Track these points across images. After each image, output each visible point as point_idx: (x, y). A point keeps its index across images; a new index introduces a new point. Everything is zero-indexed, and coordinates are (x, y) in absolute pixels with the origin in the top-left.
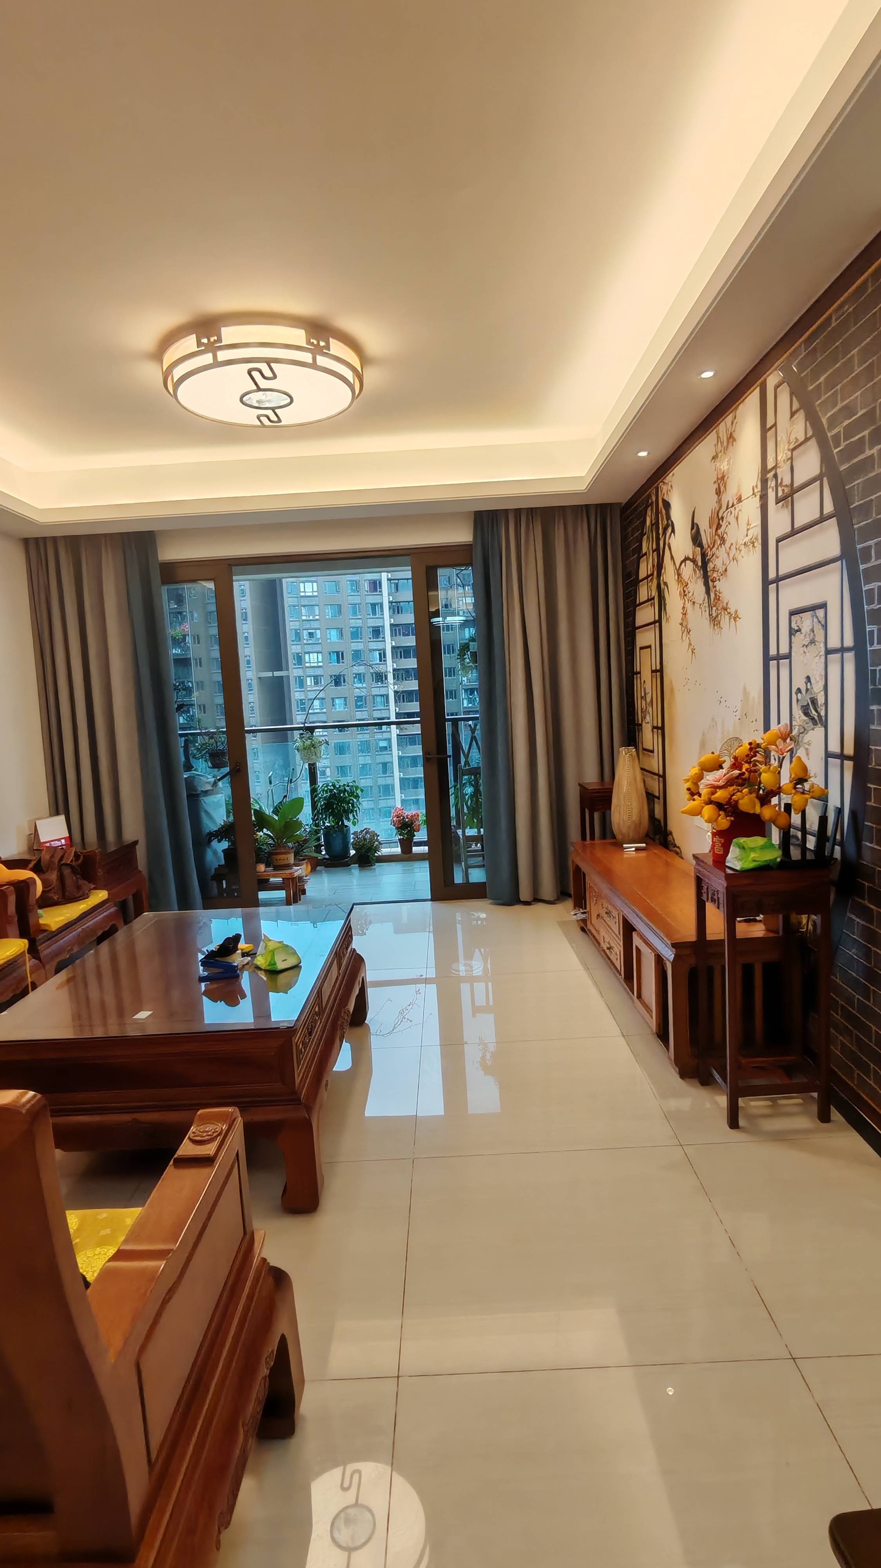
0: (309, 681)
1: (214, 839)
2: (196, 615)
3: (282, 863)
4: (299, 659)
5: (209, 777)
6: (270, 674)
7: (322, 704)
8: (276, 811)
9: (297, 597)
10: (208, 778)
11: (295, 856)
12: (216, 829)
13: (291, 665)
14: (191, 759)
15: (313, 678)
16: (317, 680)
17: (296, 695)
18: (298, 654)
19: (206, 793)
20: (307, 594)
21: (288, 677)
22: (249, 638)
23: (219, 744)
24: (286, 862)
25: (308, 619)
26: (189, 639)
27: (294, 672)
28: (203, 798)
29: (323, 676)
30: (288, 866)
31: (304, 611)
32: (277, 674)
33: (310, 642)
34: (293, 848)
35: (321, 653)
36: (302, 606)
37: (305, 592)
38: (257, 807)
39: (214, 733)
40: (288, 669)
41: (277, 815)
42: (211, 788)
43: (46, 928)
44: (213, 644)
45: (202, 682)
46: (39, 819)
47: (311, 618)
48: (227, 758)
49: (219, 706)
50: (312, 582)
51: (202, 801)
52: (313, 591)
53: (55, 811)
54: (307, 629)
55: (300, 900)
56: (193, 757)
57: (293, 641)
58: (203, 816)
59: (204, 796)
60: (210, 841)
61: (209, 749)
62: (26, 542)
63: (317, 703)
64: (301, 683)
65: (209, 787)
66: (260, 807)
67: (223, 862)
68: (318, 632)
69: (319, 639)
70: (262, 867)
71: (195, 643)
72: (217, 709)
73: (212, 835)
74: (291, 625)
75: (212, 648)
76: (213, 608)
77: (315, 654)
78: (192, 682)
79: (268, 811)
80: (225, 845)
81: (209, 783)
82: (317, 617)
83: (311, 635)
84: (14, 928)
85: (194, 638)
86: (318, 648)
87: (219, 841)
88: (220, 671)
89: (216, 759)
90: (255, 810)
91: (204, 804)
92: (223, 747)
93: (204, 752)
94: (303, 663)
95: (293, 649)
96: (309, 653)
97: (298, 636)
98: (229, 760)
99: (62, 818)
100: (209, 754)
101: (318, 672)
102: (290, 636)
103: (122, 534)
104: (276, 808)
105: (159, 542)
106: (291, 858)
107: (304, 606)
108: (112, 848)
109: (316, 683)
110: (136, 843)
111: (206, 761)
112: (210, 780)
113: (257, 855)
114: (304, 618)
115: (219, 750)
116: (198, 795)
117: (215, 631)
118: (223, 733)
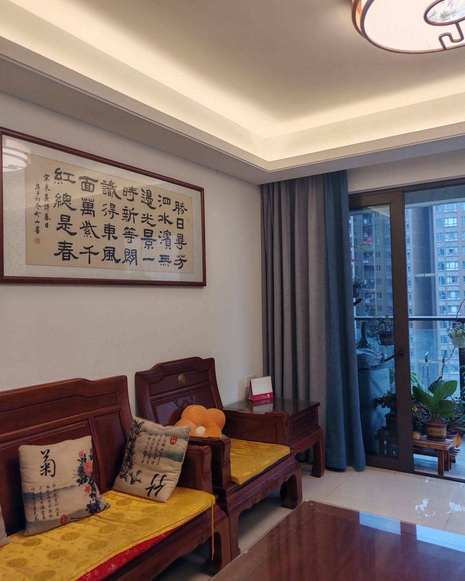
0: (449, 280)
1: (378, 405)
2: (378, 241)
3: (435, 434)
4: (443, 266)
5: (378, 354)
6: (422, 275)
7: (457, 296)
8: (431, 388)
9: (443, 228)
10: (377, 356)
11: (447, 429)
12: (381, 397)
13: (436, 270)
14: (366, 337)
15: (451, 278)
16: (454, 280)
17: (439, 288)
18: (442, 263)
19: (375, 368)
20: (450, 226)
21: (434, 277)
22: (410, 253)
23: (387, 327)
24: (439, 435)
25: (449, 241)
26: (374, 255)
27: (438, 274)
28: (372, 372)
29: (458, 276)
30: (440, 439)
31: (447, 236)
32: (427, 275)
33: (451, 255)
34: (446, 423)
35: (457, 262)
36: (446, 233)
37: (448, 224)
38: (416, 384)
39: (383, 319)
40: (434, 272)
41: (433, 392)
42: (379, 364)
43: (236, 481)
44: (388, 258)
45: (380, 280)
46: (255, 377)
47: (452, 240)
48: (393, 338)
49: (389, 294)
50: (454, 218)
51: (372, 374)
52: (454, 224)
53: (267, 373)
54: (449, 247)
55: (450, 469)
56: (368, 336)
57: (439, 255)
58: (372, 385)
59: (373, 370)
60: (376, 406)
61: (380, 331)
62: (262, 187)
63: (453, 294)
64: (443, 281)
65: (376, 363)
66: (419, 385)
67: (385, 424)
68: (456, 249)
69: (457, 253)
70: (417, 436)
71: (377, 257)
72: (388, 295)
73: (377, 401)
74: (437, 245)
75: (387, 260)
76: (389, 236)
77: (454, 263)
78: (374, 280)
79: (425, 388)
80: (387, 410)
81: (377, 359)
82: (456, 240)
83: (451, 251)
84: (208, 483)
85: (377, 254)
86: (456, 259)
87: (383, 407)
88: (391, 273)
89: (384, 338)
90: (414, 387)
91: (373, 376)
92: (390, 330)
93: (376, 332)
94: (445, 268)
95: (438, 259)
96: (449, 262)
97: (442, 252)
98: (394, 340)
99: (269, 379)
100: (379, 334)
101: (455, 274)
102: (437, 252)
103: (323, 174)
104: (431, 386)
105: (349, 179)
106: (444, 433)
107: (447, 233)
108: (302, 408)
109: (453, 281)
110: (318, 404)
111: (377, 340)
112: (379, 357)
113: (414, 424)
114: (447, 240)
115: (387, 332)
116: (368, 369)
117: (389, 250)
118: (391, 319)
